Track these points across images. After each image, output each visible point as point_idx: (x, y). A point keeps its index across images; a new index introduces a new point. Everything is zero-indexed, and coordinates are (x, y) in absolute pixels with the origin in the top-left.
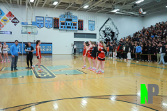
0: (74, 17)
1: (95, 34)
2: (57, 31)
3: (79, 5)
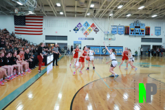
0: (142, 25)
1: (161, 39)
2: (127, 37)
3: (148, 15)
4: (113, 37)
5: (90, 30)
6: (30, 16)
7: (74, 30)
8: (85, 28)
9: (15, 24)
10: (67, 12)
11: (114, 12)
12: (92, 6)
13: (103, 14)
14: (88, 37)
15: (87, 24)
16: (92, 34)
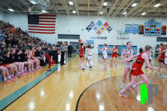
0: (158, 23)
3: (164, 13)
4: (126, 36)
5: (103, 29)
6: (44, 15)
7: (87, 29)
8: (97, 27)
9: (29, 23)
10: (79, 11)
11: (128, 11)
12: (105, 4)
13: (116, 13)
14: (101, 36)
15: (100, 23)
16: (105, 33)
